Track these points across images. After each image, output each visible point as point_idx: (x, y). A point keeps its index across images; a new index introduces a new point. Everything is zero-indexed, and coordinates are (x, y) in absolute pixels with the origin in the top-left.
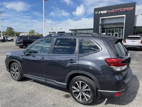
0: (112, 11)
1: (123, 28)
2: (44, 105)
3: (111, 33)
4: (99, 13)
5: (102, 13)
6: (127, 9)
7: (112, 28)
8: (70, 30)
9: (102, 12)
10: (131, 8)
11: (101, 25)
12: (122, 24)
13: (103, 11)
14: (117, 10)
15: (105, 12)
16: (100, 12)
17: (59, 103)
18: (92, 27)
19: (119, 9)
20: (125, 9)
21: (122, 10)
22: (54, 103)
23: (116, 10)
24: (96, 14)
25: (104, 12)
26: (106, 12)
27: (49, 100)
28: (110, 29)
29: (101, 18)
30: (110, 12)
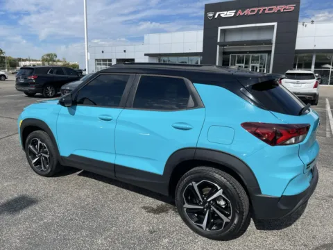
1: (269, 52)
2: (129, 232)
3: (243, 65)
4: (216, 16)
5: (222, 15)
6: (281, 8)
7: (246, 52)
8: (146, 55)
9: (224, 14)
10: (291, 7)
11: (220, 46)
12: (269, 42)
13: (225, 13)
14: (259, 10)
15: (231, 14)
16: (219, 15)
17: (164, 227)
18: (201, 50)
19: (262, 9)
20: (275, 9)
21: (270, 10)
22: (151, 228)
23: (256, 9)
24: (210, 17)
25: (228, 13)
26: (233, 14)
27: (138, 221)
28: (241, 55)
29: (220, 28)
30: (242, 14)
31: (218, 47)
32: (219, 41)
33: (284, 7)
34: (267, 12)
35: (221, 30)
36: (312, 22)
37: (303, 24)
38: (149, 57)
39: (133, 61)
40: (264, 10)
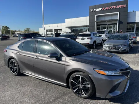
6: (120, 6)
8: (66, 27)
10: (124, 6)
12: (116, 20)
13: (98, 9)
15: (100, 9)
18: (88, 24)
19: (112, 7)
20: (118, 7)
21: (116, 7)
23: (110, 7)
29: (96, 15)
30: (104, 9)
31: (95, 23)
32: (95, 20)
33: (121, 6)
36: (134, 11)
37: (130, 12)
38: (67, 28)
39: (61, 30)
40: (113, 7)
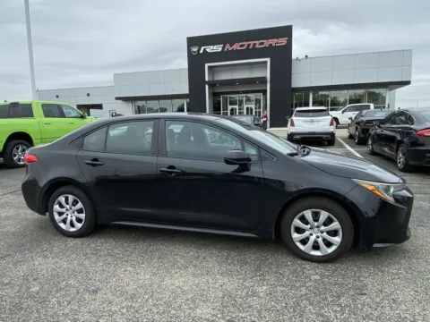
0: (236, 47)
1: (264, 92)
3: (237, 107)
4: (201, 52)
5: (208, 50)
6: (273, 42)
7: (238, 92)
8: (117, 99)
9: (210, 49)
10: (283, 41)
11: (209, 85)
12: (263, 80)
13: (212, 47)
14: (249, 45)
15: (218, 48)
16: (205, 50)
19: (252, 43)
20: (267, 43)
21: (260, 44)
23: (246, 43)
24: (195, 52)
25: (215, 47)
26: (220, 49)
28: (233, 96)
29: (207, 65)
30: (230, 49)
31: (207, 86)
32: (207, 79)
33: (276, 40)
34: (257, 46)
35: (209, 67)
36: (306, 56)
37: (297, 59)
38: (120, 101)
39: (99, 107)
40: (255, 44)
